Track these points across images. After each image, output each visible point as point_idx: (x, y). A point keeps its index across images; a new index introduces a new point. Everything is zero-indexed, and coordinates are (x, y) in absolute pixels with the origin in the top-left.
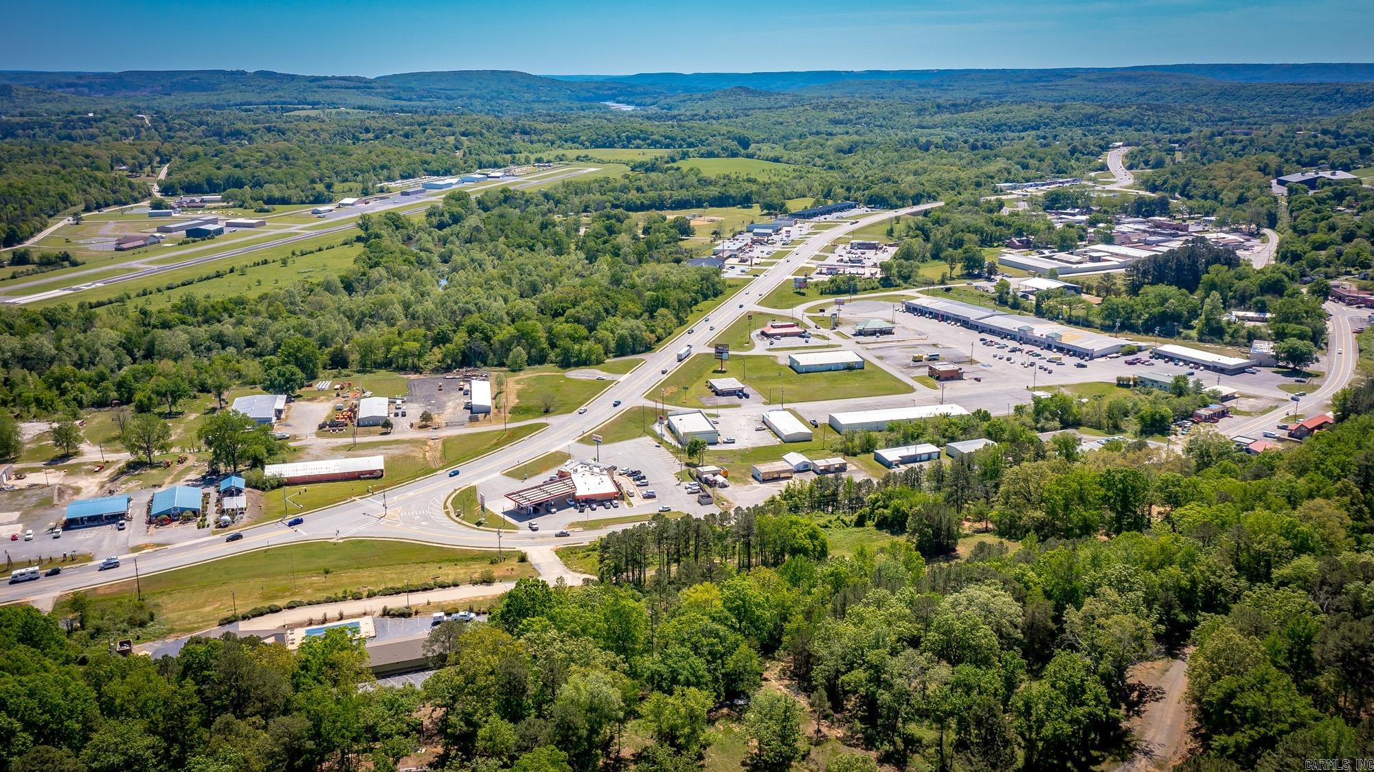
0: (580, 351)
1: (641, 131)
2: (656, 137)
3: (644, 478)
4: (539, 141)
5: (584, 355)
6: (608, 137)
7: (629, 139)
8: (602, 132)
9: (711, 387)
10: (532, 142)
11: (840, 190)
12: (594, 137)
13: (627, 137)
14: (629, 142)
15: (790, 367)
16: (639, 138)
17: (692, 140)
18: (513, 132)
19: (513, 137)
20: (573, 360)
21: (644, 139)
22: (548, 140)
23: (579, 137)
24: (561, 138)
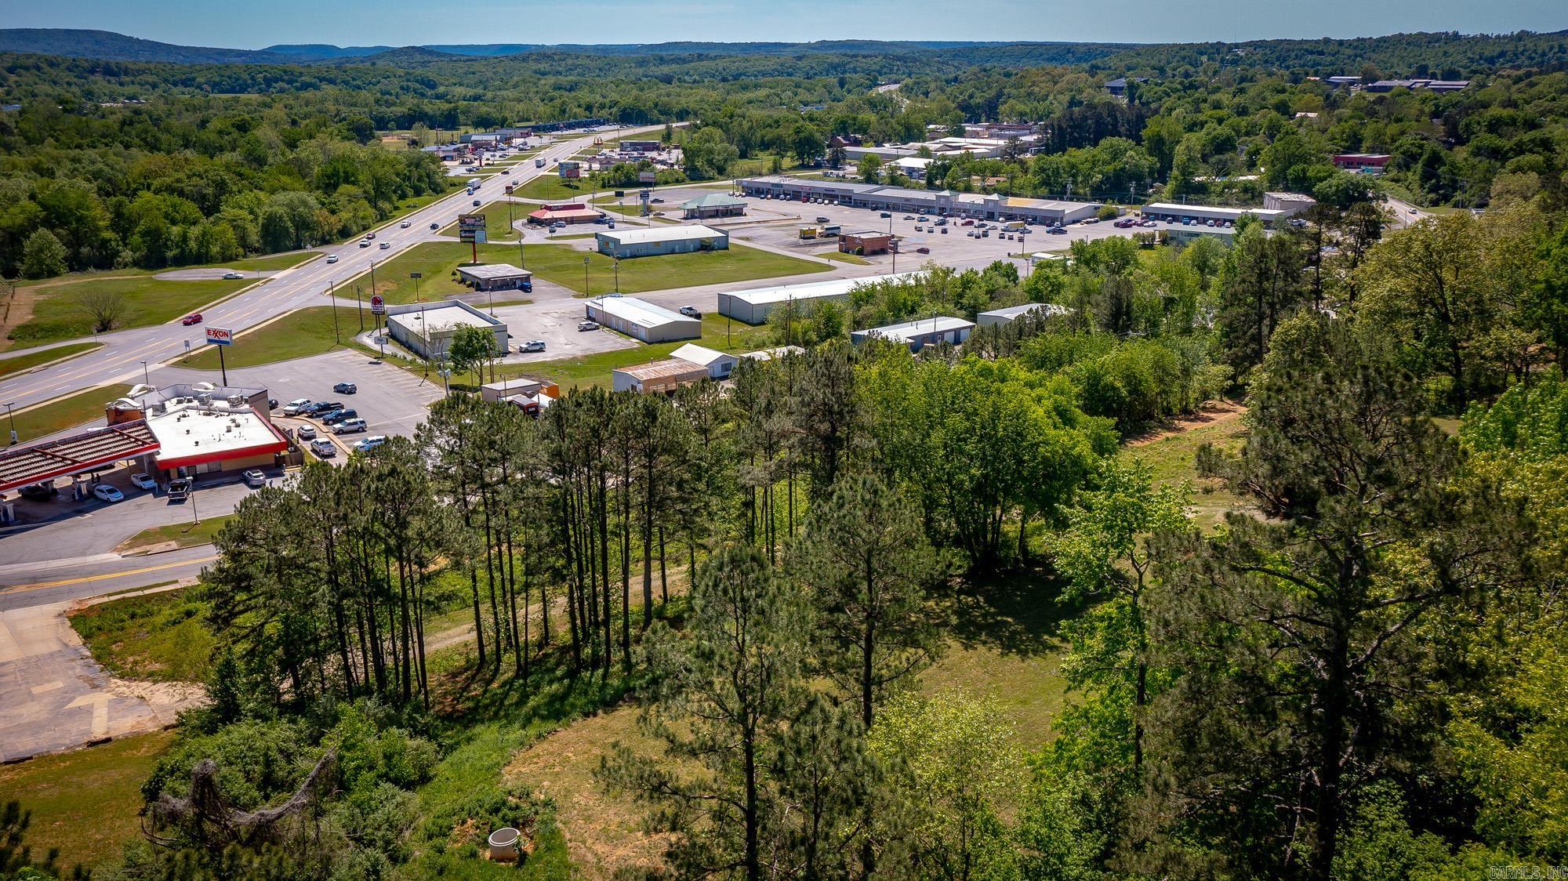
0: (185, 238)
1: (285, 72)
2: (306, 79)
3: (352, 414)
4: (133, 83)
5: (193, 244)
6: (237, 80)
7: (269, 82)
8: (227, 73)
9: (463, 281)
10: (122, 84)
11: (578, 110)
12: (217, 79)
13: (265, 79)
14: (269, 86)
15: (600, 252)
16: (283, 80)
17: (359, 82)
18: (92, 71)
19: (92, 78)
20: (170, 254)
21: (290, 82)
22: (147, 83)
23: (194, 79)
24: (166, 81)
